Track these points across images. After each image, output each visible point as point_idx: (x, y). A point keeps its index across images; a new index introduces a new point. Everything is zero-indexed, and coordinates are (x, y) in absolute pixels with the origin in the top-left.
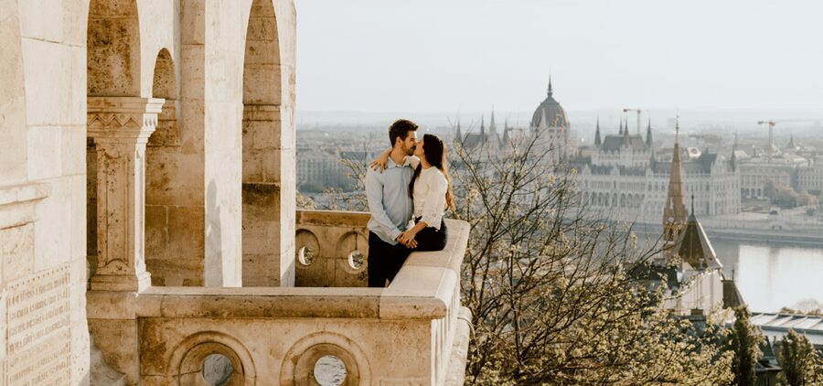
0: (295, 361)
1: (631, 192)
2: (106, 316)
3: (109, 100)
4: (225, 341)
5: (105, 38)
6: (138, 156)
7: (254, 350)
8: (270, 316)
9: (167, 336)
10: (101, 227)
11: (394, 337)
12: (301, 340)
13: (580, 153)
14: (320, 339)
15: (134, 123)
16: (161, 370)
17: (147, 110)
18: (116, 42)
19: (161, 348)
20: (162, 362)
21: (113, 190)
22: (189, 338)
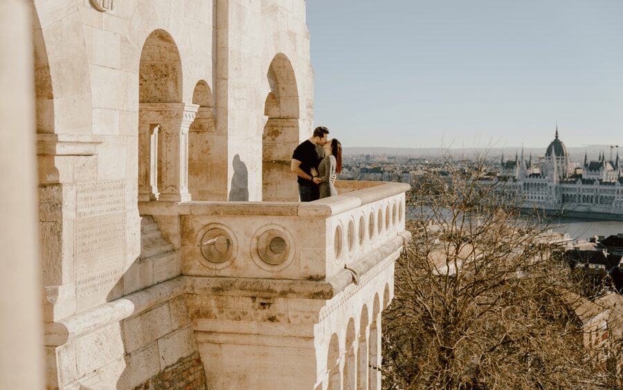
0: (258, 239)
1: (607, 195)
2: (164, 214)
3: (167, 104)
4: (223, 227)
5: (165, 73)
6: (183, 133)
7: (237, 233)
8: (244, 214)
9: (194, 224)
10: (164, 169)
11: (307, 226)
12: (261, 228)
13: (575, 172)
14: (270, 227)
15: (179, 116)
16: (192, 243)
17: (185, 109)
18: (171, 75)
19: (192, 231)
20: (192, 238)
21: (169, 151)
22: (205, 226)
